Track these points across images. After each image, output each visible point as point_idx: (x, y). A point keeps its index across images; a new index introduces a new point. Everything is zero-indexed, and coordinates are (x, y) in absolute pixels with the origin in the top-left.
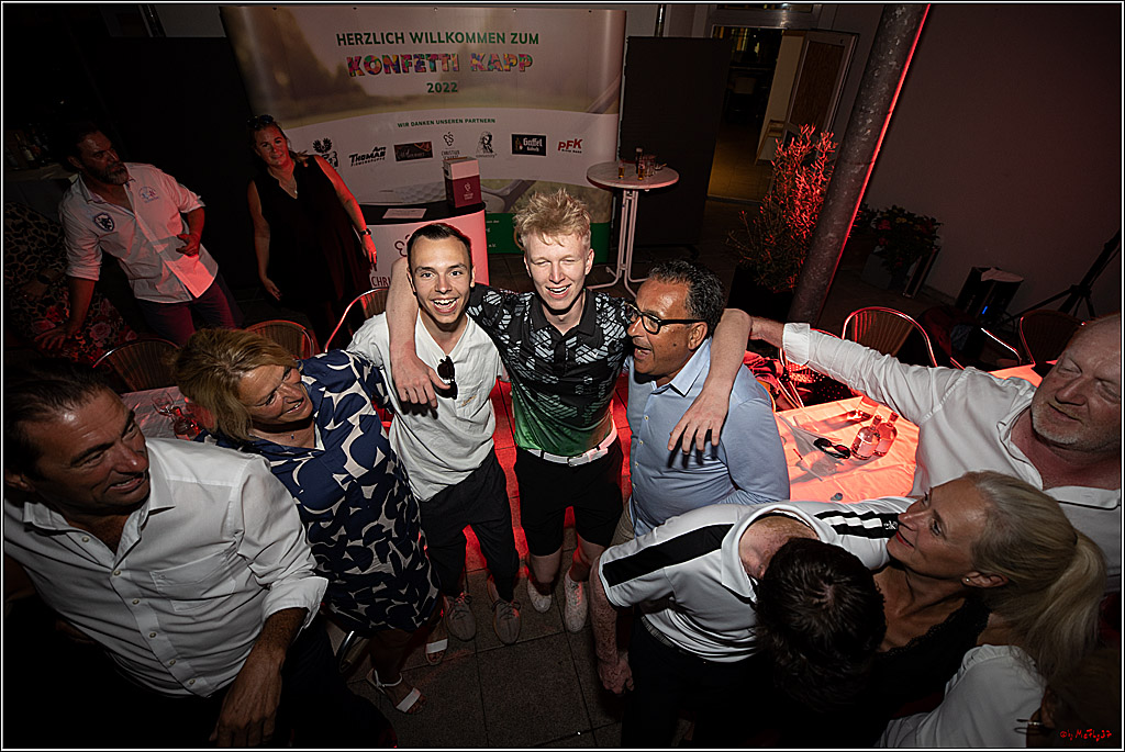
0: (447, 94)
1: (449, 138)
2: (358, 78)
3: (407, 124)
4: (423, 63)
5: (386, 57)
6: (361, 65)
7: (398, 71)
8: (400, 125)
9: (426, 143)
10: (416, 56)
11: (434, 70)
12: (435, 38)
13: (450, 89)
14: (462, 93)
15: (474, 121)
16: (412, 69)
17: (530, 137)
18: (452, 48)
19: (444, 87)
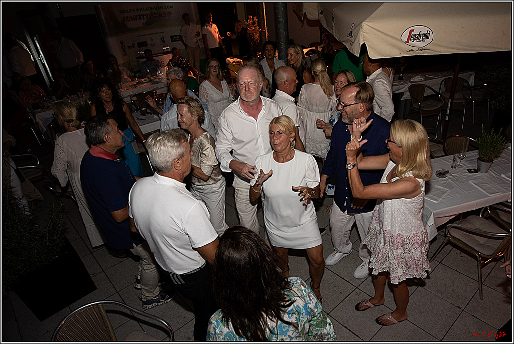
0: (149, 26)
1: (151, 39)
2: (125, 23)
3: (139, 36)
4: (141, 17)
5: (131, 16)
6: (126, 19)
7: (134, 20)
9: (145, 41)
10: (138, 15)
11: (144, 19)
14: (153, 25)
15: (158, 33)
16: (138, 19)
17: (176, 36)
18: (148, 12)
19: (147, 24)
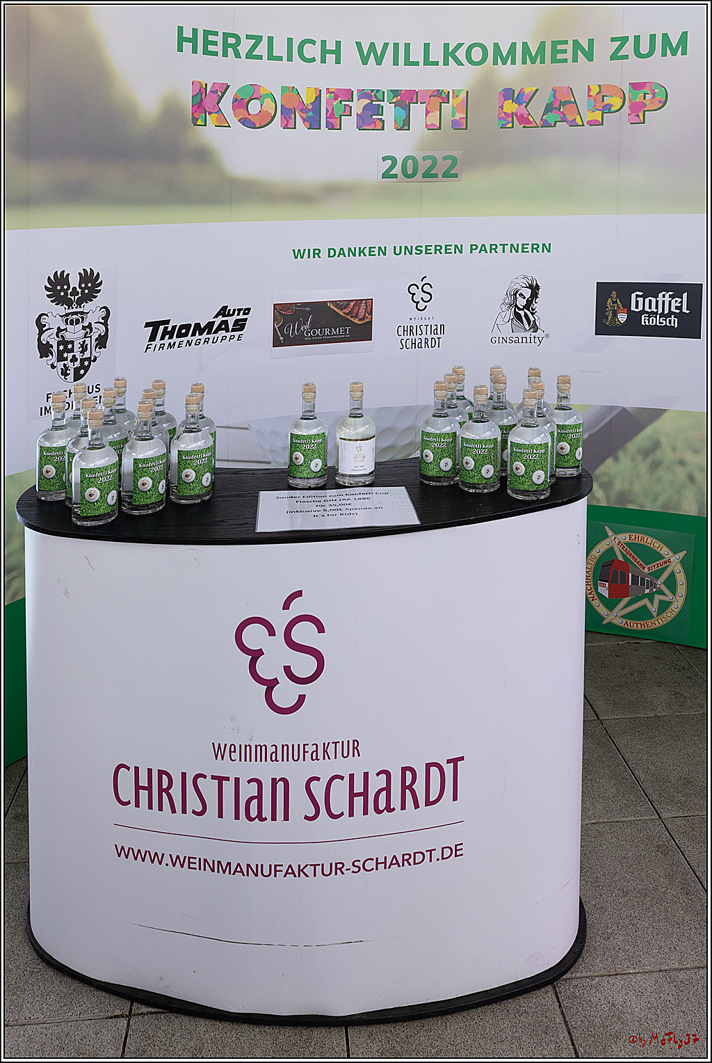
0: (430, 186)
1: (421, 294)
2: (209, 134)
3: (317, 253)
4: (379, 110)
5: (290, 92)
6: (226, 105)
7: (314, 124)
8: (298, 254)
9: (358, 302)
10: (363, 94)
11: (405, 125)
12: (418, 54)
13: (439, 170)
14: (470, 180)
15: (493, 248)
16: (349, 123)
17: (651, 290)
18: (455, 78)
19: (423, 166)
